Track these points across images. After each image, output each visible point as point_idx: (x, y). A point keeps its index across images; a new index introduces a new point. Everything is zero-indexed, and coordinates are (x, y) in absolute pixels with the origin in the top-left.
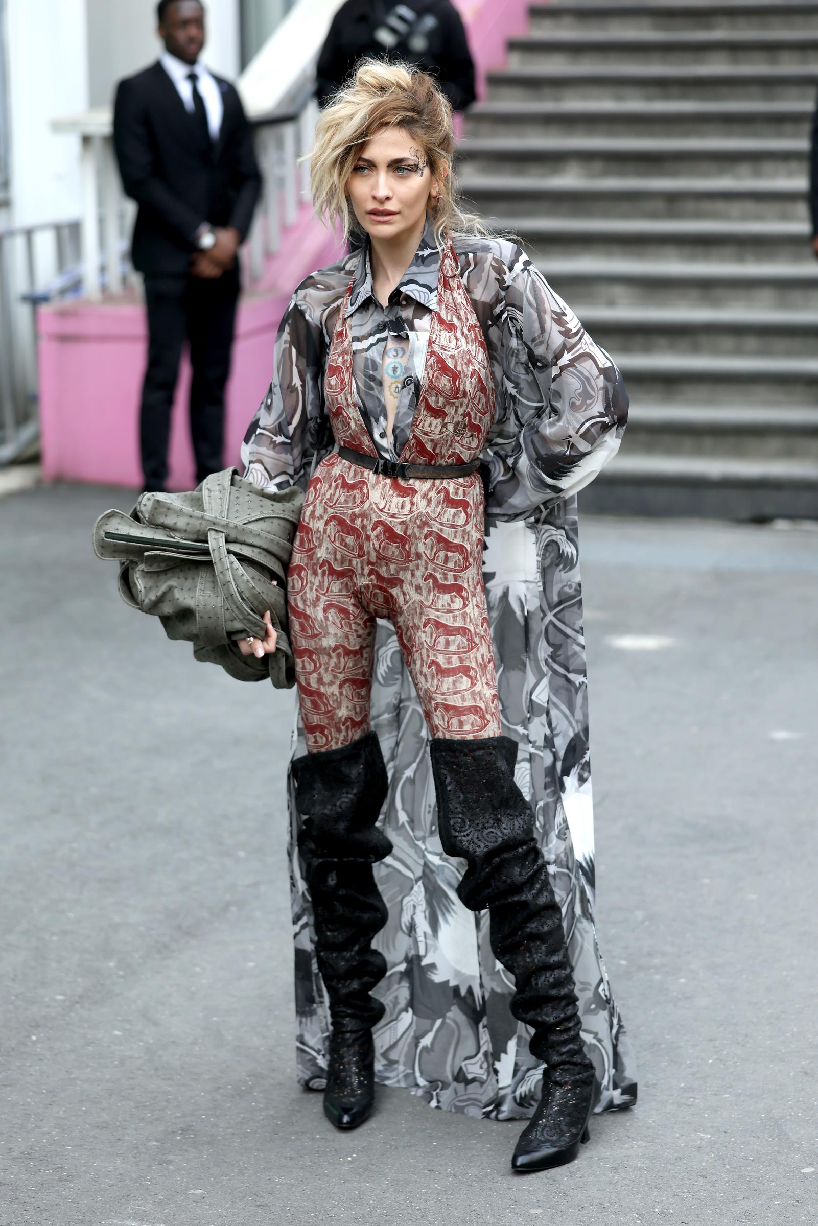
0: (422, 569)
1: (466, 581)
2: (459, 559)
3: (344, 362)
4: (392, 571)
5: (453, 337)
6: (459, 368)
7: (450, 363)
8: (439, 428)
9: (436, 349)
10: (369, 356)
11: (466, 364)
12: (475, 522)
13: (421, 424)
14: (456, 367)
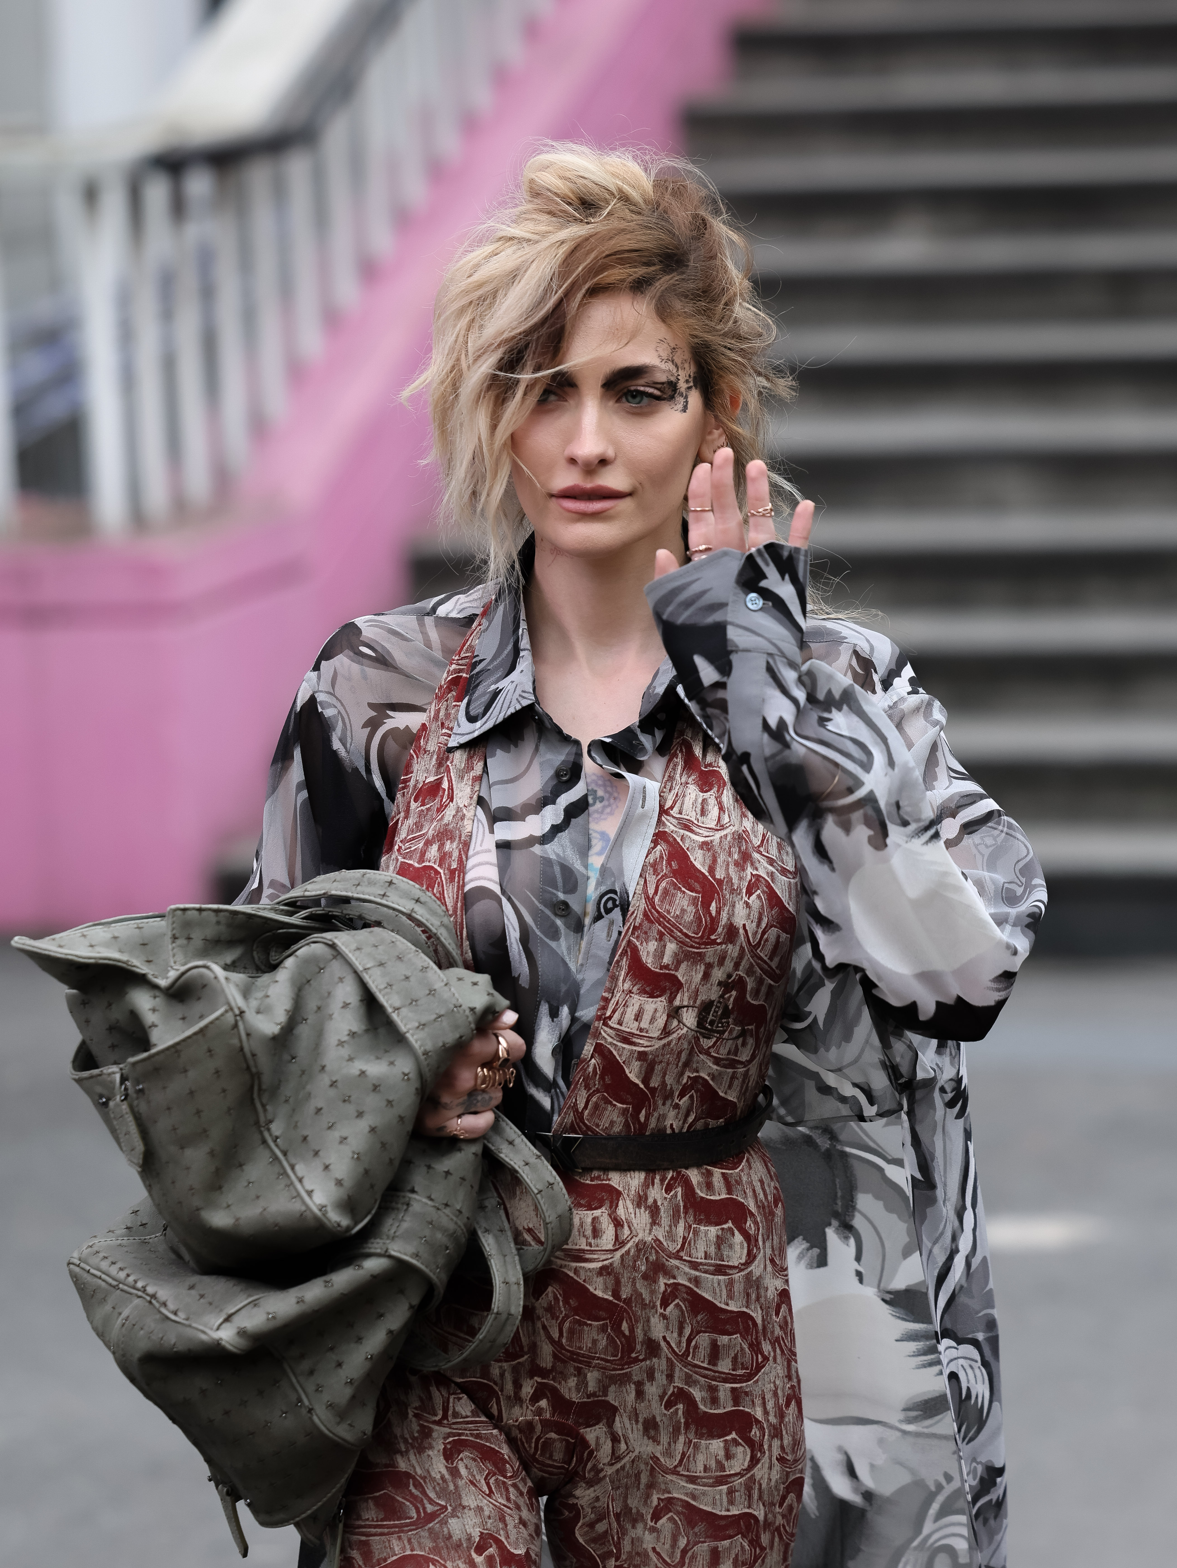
0: (661, 1378)
1: (758, 1401)
2: (742, 1349)
3: (443, 858)
4: (592, 1387)
5: (712, 801)
6: (720, 874)
7: (699, 860)
8: (661, 1021)
9: (670, 826)
10: (553, 857)
11: (737, 864)
12: (769, 1252)
13: (617, 1016)
14: (712, 870)
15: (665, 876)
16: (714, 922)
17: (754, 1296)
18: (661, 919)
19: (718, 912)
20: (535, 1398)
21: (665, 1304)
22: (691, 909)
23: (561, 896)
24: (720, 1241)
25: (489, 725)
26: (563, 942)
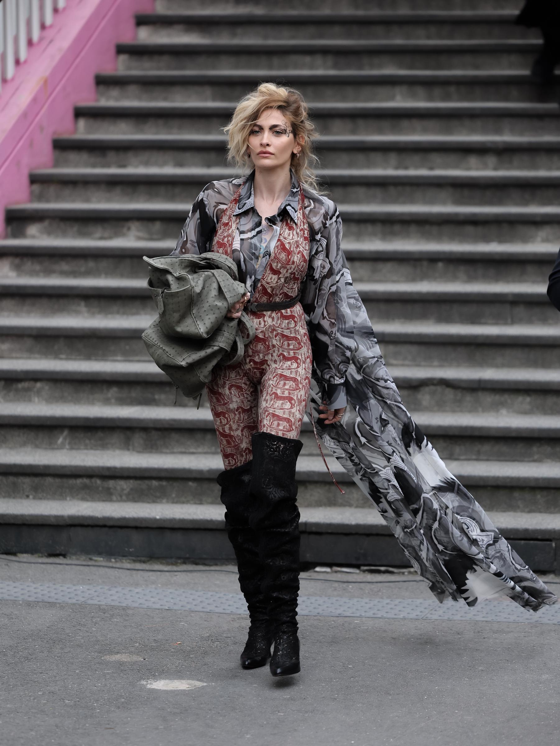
0: (276, 352)
1: (300, 354)
2: (295, 344)
3: (228, 241)
4: (261, 357)
5: (291, 233)
6: (292, 249)
7: (287, 246)
8: (276, 280)
9: (281, 238)
10: (253, 242)
11: (296, 247)
12: (300, 324)
13: (266, 278)
14: (290, 248)
15: (279, 249)
16: (290, 260)
17: (297, 333)
18: (278, 259)
19: (291, 258)
20: (250, 362)
21: (276, 337)
22: (285, 257)
23: (254, 251)
24: (288, 323)
25: (243, 211)
26: (253, 261)
